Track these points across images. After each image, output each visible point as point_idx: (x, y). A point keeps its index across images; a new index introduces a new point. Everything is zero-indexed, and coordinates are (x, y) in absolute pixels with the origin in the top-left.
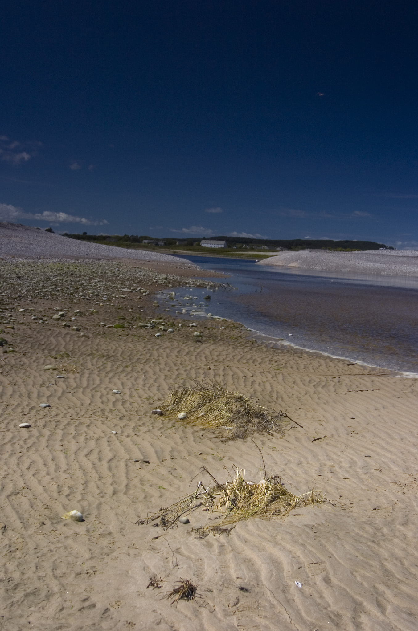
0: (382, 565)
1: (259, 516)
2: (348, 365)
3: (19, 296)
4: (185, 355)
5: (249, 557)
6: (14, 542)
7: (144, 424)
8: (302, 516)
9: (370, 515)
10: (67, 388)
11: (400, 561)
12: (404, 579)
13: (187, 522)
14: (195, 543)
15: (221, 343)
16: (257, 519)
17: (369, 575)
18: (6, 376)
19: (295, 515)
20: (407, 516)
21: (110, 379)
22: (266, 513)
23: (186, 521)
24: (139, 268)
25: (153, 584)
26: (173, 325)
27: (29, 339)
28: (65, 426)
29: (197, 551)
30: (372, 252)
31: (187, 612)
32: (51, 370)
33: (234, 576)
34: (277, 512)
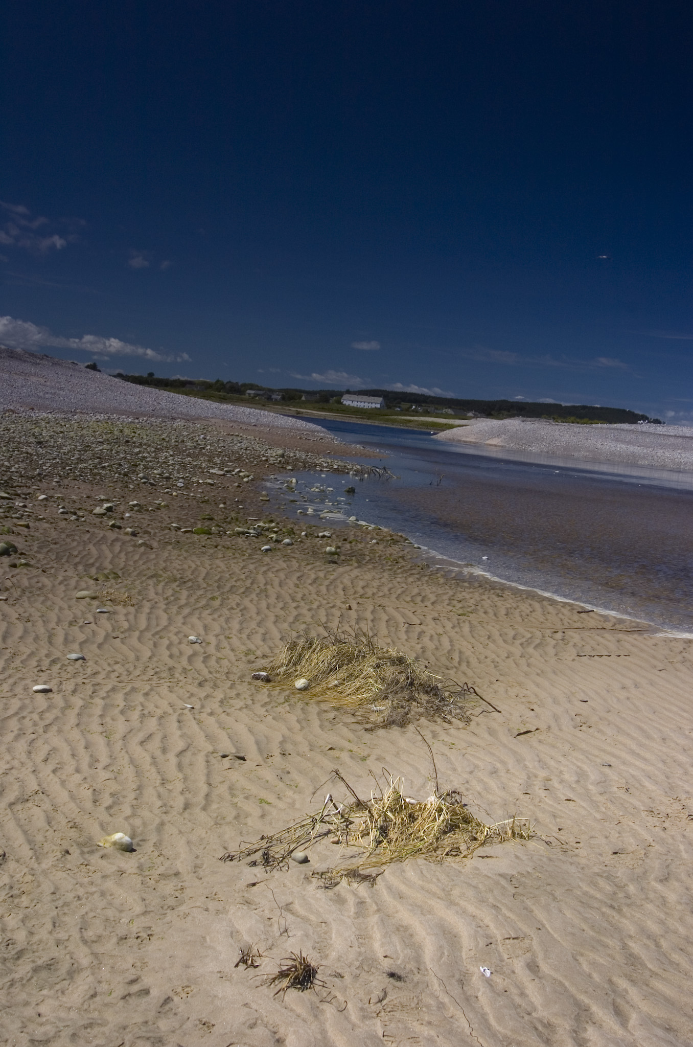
0: (625, 947)
1: (424, 856)
2: (579, 612)
3: (39, 474)
4: (310, 584)
5: (405, 923)
6: (18, 881)
7: (238, 695)
8: (493, 859)
9: (607, 862)
10: (113, 630)
11: (655, 941)
12: (660, 972)
13: (305, 860)
14: (318, 895)
15: (370, 567)
16: (420, 861)
17: (603, 962)
18: (12, 605)
19: (483, 857)
20: (668, 866)
21: (184, 618)
22: (435, 851)
23: (303, 858)
24: (238, 436)
25: (246, 960)
26: (291, 533)
27: (52, 546)
28: (108, 692)
29: (320, 909)
30: (626, 426)
31: (299, 1010)
32: (88, 599)
33: (380, 955)
34: (455, 851)
